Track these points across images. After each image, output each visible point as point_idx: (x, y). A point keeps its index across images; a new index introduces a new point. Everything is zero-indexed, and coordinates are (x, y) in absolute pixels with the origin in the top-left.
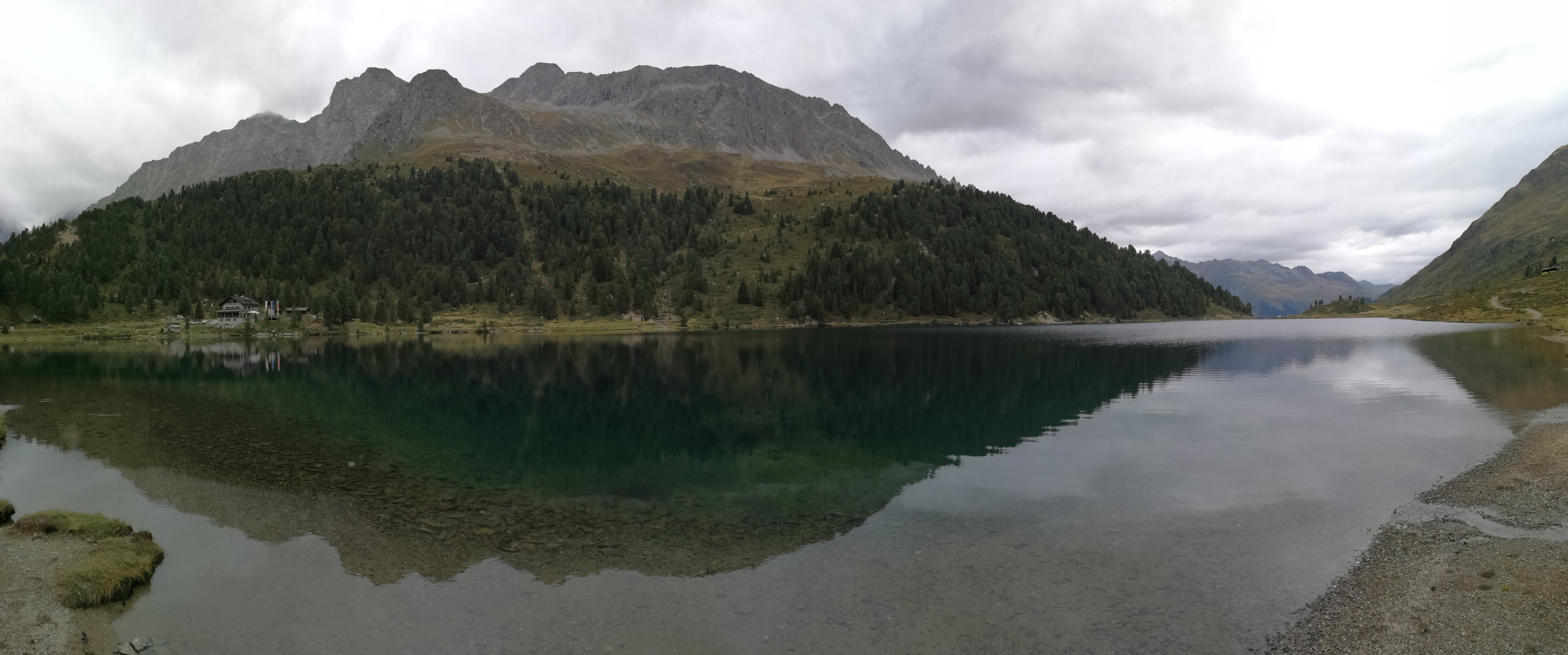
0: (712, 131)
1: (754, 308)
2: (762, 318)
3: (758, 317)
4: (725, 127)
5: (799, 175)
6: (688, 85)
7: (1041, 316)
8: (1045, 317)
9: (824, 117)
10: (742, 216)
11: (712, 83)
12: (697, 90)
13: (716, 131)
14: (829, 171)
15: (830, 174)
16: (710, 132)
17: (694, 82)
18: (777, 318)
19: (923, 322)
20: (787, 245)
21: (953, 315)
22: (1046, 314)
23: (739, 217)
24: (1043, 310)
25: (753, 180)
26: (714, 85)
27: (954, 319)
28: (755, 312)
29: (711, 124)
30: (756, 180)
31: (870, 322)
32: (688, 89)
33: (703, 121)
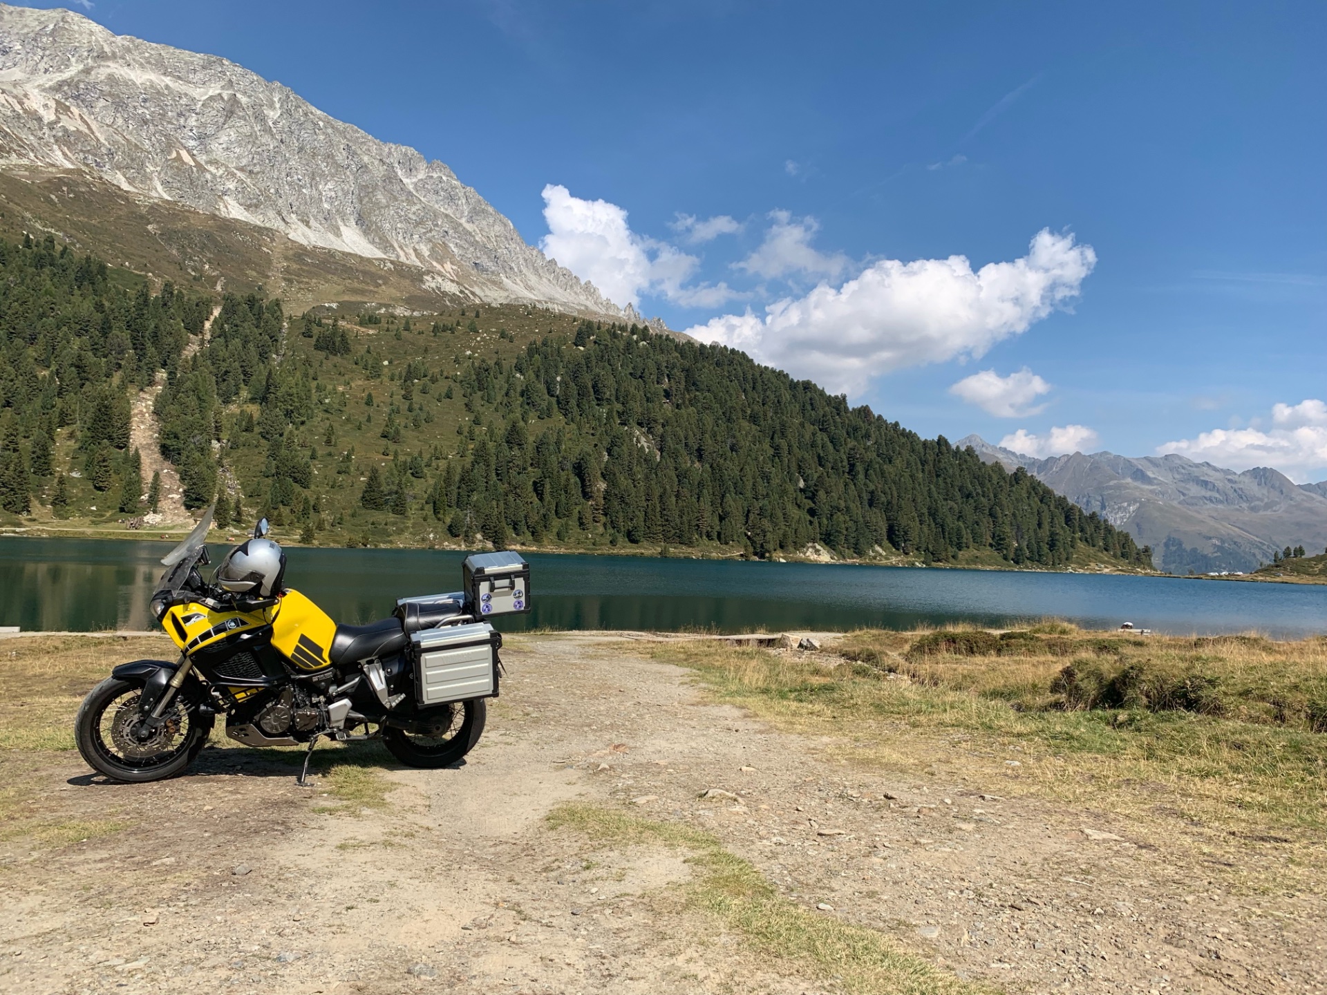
0: (214, 176)
1: (392, 517)
2: (406, 534)
3: (400, 532)
4: (239, 174)
5: (380, 282)
6: (168, 80)
7: (810, 550)
8: (817, 551)
9: (415, 180)
10: (331, 357)
11: (214, 90)
12: (186, 95)
13: (221, 177)
14: (430, 279)
15: (433, 285)
16: (208, 176)
17: (179, 78)
18: (431, 536)
19: (647, 552)
20: (423, 416)
21: (690, 544)
22: (818, 547)
23: (327, 358)
24: (814, 541)
25: (302, 282)
26: (220, 94)
27: (690, 550)
28: (394, 524)
29: (210, 162)
30: (307, 283)
31: (571, 548)
32: (167, 87)
33: (195, 152)
